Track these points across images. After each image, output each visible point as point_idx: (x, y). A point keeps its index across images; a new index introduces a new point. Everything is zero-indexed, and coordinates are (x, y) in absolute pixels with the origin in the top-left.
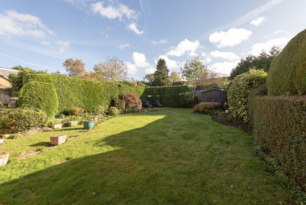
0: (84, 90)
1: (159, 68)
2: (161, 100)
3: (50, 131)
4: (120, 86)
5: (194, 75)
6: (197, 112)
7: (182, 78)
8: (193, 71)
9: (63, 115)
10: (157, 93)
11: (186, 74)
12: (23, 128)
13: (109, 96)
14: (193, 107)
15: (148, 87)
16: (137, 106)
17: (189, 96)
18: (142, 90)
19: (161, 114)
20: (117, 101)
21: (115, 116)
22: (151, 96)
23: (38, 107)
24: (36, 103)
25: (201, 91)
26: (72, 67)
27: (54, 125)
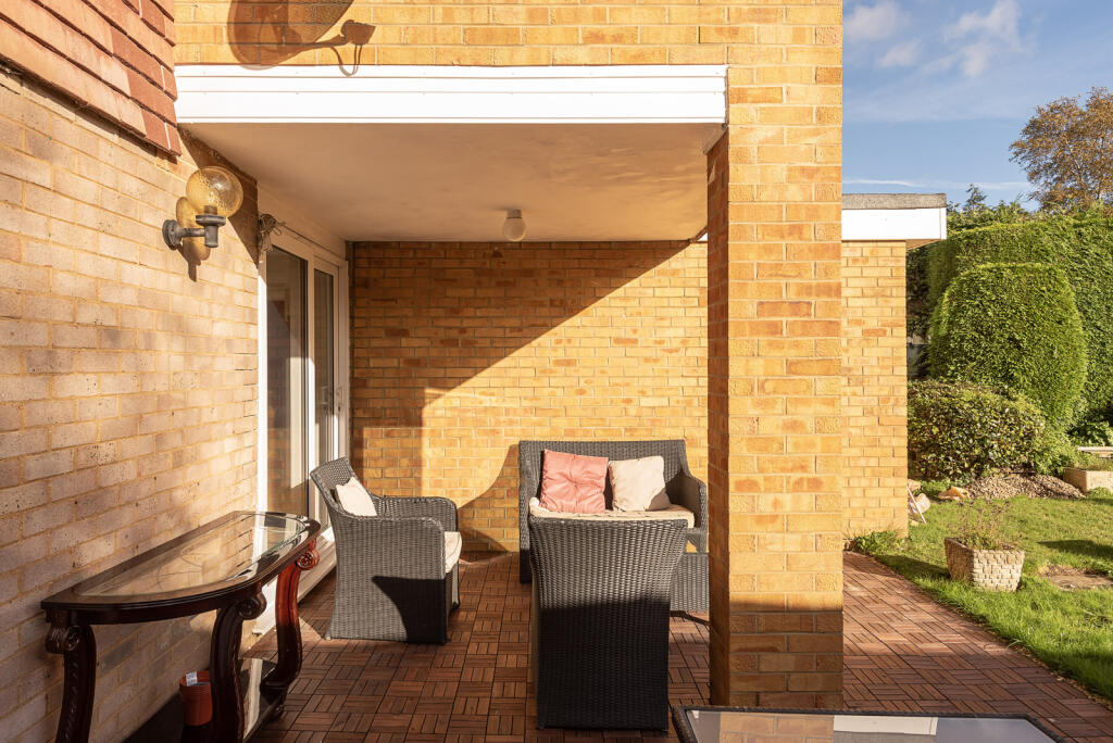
3: (1072, 497)
9: (1104, 424)
12: (963, 465)
23: (1009, 378)
24: (997, 360)
26: (1063, 148)
27: (1082, 472)
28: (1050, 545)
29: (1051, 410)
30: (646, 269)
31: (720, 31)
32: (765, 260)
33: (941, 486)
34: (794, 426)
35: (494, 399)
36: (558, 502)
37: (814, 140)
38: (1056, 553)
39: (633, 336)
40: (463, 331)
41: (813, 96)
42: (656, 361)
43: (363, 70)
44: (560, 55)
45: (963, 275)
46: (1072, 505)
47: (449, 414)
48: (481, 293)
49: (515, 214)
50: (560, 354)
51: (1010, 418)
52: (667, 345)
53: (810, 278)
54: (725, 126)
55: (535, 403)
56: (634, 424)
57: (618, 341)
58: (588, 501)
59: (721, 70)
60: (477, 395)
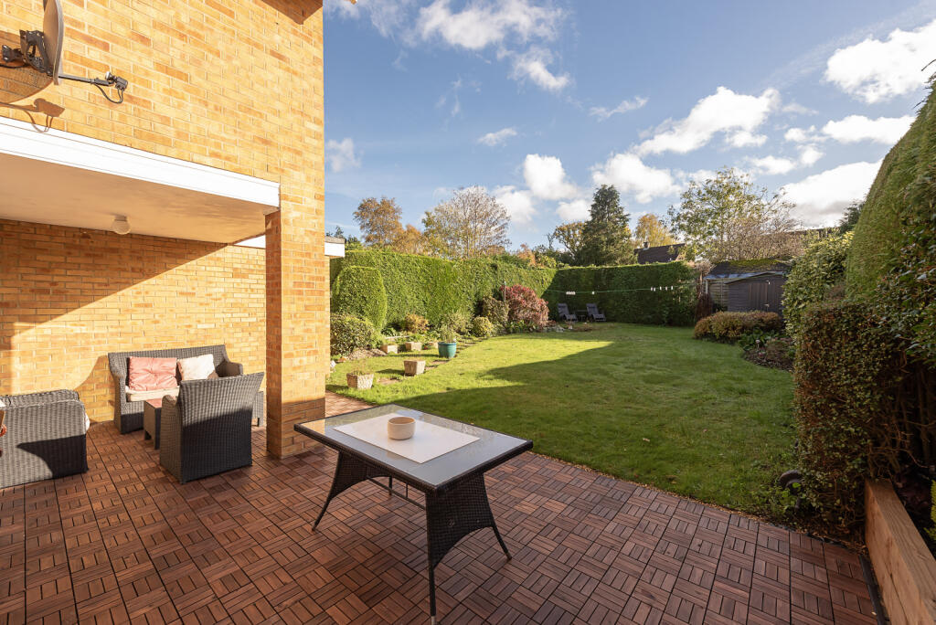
0: (426, 278)
1: (597, 213)
2: (601, 303)
3: (384, 356)
4: (495, 267)
5: (713, 227)
6: (706, 336)
7: (672, 237)
8: (709, 215)
9: (392, 329)
10: (590, 283)
11: (686, 223)
12: (347, 348)
13: (473, 292)
14: (696, 324)
15: (565, 268)
16: (537, 317)
17: (687, 292)
18: (548, 274)
19: (600, 338)
20: (490, 303)
21: (485, 337)
22: (574, 293)
23: (362, 312)
24: (358, 305)
25: (733, 277)
26: (373, 218)
27: (386, 346)
28: (379, 372)
29: (376, 324)
30: (200, 256)
31: (277, 168)
32: (297, 265)
33: (338, 357)
34: (308, 331)
35: (83, 328)
36: (143, 386)
37: (314, 221)
38: (381, 374)
39: (191, 291)
40: (54, 284)
41: (314, 204)
42: (207, 304)
43: (51, 131)
44: (196, 158)
45: (345, 269)
46: (384, 358)
47: (40, 340)
48: (69, 260)
49: (122, 219)
50: (140, 300)
51: (363, 328)
52: (214, 297)
53: (313, 274)
54: (279, 208)
55: (120, 329)
56: (194, 338)
57: (182, 293)
58: (165, 383)
59: (277, 185)
60: (68, 326)
